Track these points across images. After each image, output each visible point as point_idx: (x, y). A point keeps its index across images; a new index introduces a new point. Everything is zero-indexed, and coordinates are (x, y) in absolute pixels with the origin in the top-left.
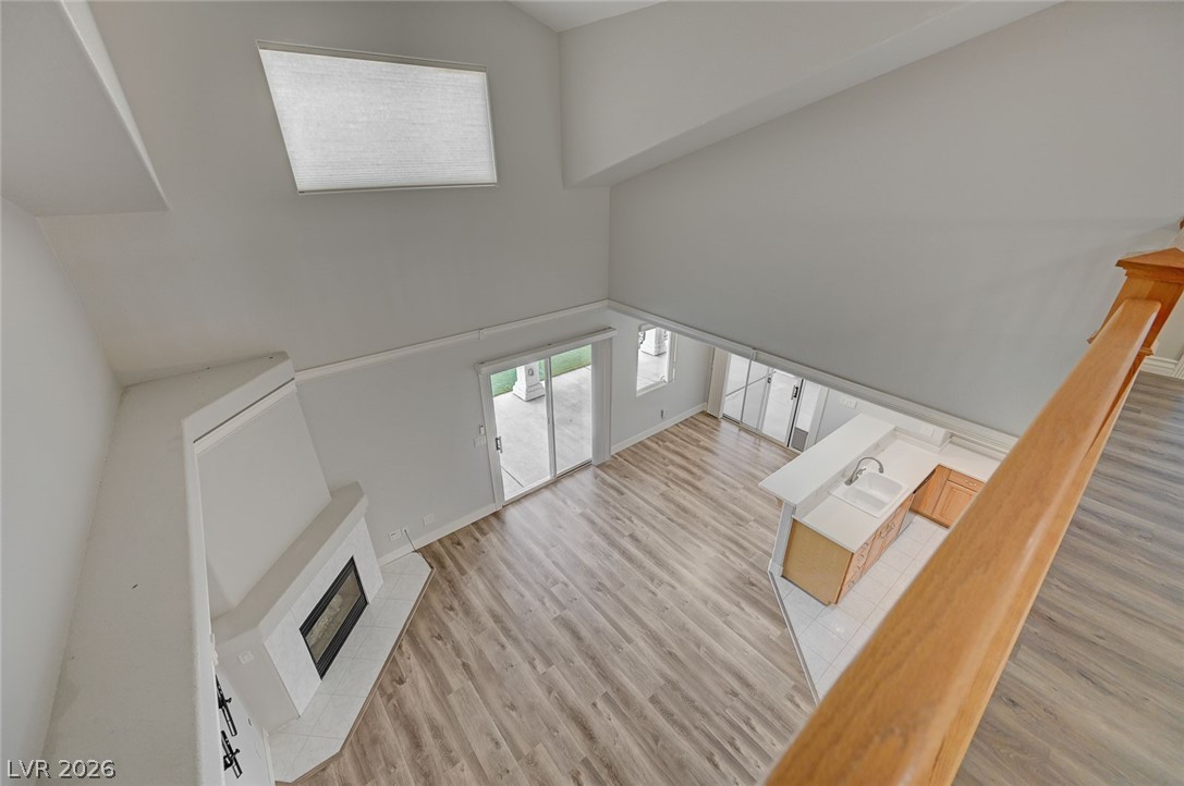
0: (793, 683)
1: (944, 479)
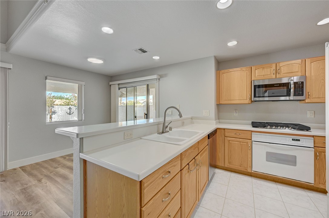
1: (223, 136)
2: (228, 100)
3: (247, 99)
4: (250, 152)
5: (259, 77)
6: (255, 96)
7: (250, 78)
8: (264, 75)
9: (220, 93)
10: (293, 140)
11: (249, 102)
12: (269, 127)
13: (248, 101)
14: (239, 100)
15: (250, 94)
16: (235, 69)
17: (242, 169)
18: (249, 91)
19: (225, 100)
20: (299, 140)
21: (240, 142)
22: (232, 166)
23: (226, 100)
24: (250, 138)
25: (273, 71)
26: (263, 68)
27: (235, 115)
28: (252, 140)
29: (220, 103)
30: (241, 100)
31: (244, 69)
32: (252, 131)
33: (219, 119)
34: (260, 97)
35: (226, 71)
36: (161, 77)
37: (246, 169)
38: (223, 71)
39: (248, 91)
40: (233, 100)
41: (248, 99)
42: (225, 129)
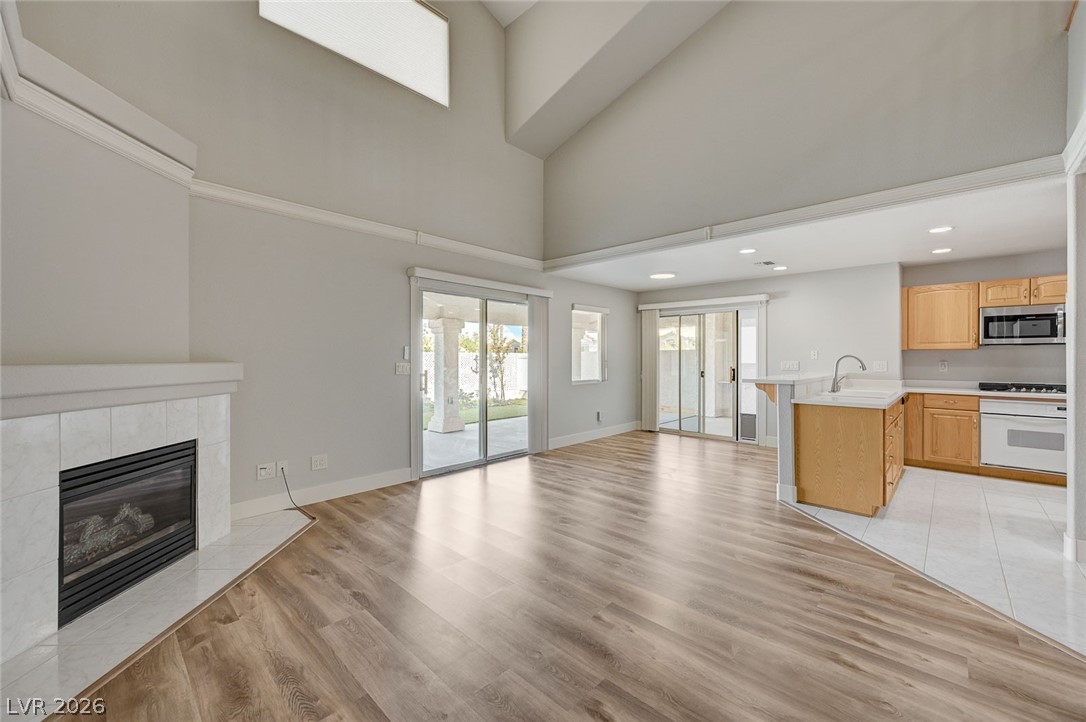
0: (893, 574)
1: (920, 408)
2: (929, 343)
3: (967, 342)
4: (975, 432)
5: (995, 301)
6: (987, 335)
7: (977, 303)
8: (1005, 299)
9: (911, 329)
10: (1058, 409)
11: (973, 347)
12: (1014, 389)
13: (971, 344)
15: (976, 331)
16: (943, 286)
17: (959, 461)
18: (973, 327)
19: (921, 343)
21: (956, 416)
22: (939, 459)
23: (924, 343)
24: (976, 409)
25: (1023, 292)
26: (1004, 286)
27: (941, 371)
28: (981, 412)
29: (910, 347)
31: (963, 286)
32: (980, 397)
34: (1002, 337)
35: (923, 288)
36: (772, 296)
37: (969, 462)
38: (916, 289)
39: (971, 327)
40: (940, 342)
41: (972, 342)
42: (923, 394)
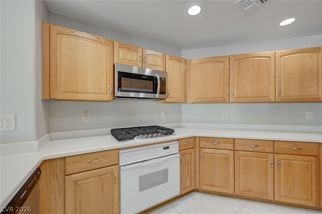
1: (61, 175)
2: (73, 92)
3: (107, 94)
4: (116, 187)
5: (124, 60)
6: (120, 90)
7: (112, 59)
8: (129, 60)
9: (52, 73)
10: (164, 148)
11: (111, 99)
14: (93, 93)
18: (110, 80)
19: (65, 92)
20: (168, 148)
21: (99, 176)
23: (68, 92)
24: (117, 163)
25: (139, 58)
26: (129, 49)
27: (84, 120)
28: (120, 165)
29: (52, 97)
30: (97, 93)
31: (102, 39)
32: (120, 149)
33: (49, 132)
38: (59, 28)
39: (108, 80)
40: (83, 93)
41: (109, 94)
42: (65, 157)
